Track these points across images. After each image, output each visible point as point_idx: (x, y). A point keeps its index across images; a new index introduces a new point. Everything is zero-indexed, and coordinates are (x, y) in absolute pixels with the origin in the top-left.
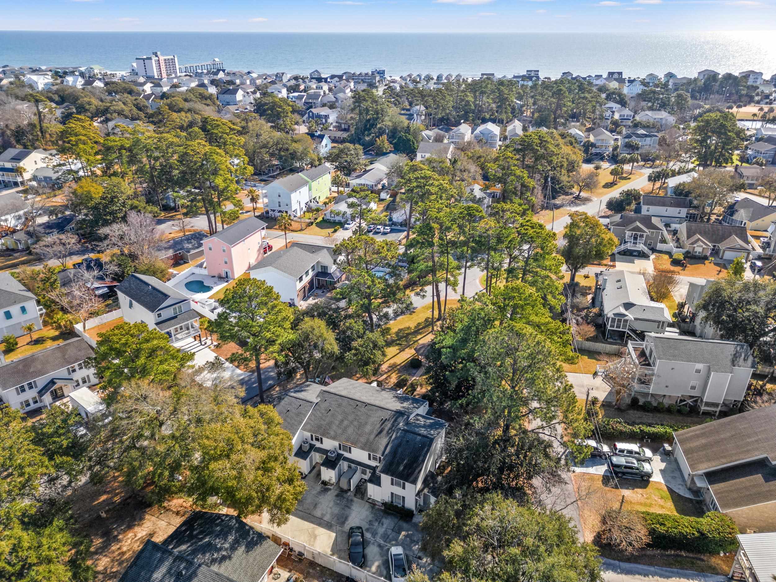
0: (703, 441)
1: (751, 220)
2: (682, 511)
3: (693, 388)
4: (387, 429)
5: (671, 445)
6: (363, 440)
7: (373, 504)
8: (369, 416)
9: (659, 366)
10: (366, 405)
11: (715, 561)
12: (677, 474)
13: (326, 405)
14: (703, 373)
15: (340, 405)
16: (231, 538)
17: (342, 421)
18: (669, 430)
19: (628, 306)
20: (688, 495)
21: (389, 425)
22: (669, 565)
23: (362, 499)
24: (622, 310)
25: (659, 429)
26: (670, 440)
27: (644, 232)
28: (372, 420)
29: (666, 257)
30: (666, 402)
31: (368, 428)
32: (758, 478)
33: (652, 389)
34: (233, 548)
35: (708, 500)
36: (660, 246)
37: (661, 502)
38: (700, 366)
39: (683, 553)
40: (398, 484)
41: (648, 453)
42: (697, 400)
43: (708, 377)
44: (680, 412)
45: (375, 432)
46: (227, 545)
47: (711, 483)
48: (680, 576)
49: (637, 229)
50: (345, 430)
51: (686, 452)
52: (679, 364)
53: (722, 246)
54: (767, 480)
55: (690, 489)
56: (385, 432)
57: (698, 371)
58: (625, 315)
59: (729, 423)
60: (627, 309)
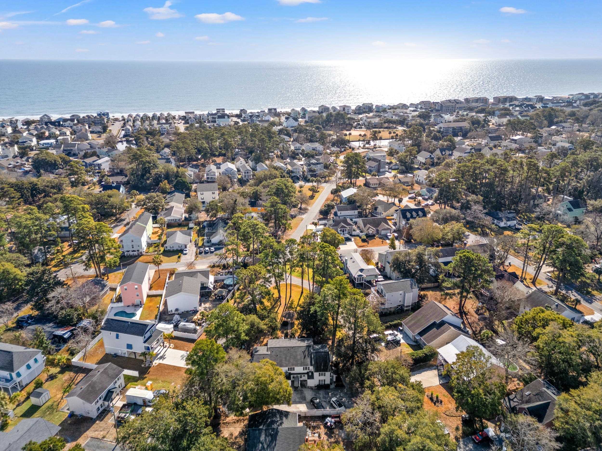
0: (413, 322)
1: (385, 212)
2: (414, 350)
3: (400, 301)
4: (307, 354)
5: (401, 327)
6: (299, 362)
7: (311, 388)
8: (296, 352)
9: (388, 296)
10: (292, 347)
11: (431, 362)
12: (408, 337)
13: (273, 354)
14: (403, 294)
15: (280, 351)
16: (278, 416)
17: (286, 358)
18: (399, 321)
19: (362, 270)
20: (414, 344)
21: (307, 353)
22: (419, 369)
23: (306, 388)
24: (360, 273)
25: (396, 322)
26: (401, 325)
27: (346, 228)
28: (298, 353)
29: (358, 238)
30: (392, 310)
31: (299, 357)
32: (435, 329)
33: (386, 306)
34: (281, 419)
35: (421, 343)
36: (354, 233)
37: (407, 349)
38: (401, 292)
39: (422, 364)
40: (322, 375)
41: (396, 333)
42: (402, 306)
43: (405, 296)
44: (398, 313)
45: (303, 358)
46: (278, 419)
47: (421, 336)
48: (424, 371)
49: (343, 227)
50: (289, 361)
51: (409, 327)
52: (394, 293)
53: (380, 229)
54: (438, 329)
55: (414, 342)
56: (307, 356)
57: (401, 294)
58: (362, 275)
59: (419, 312)
60: (361, 272)
